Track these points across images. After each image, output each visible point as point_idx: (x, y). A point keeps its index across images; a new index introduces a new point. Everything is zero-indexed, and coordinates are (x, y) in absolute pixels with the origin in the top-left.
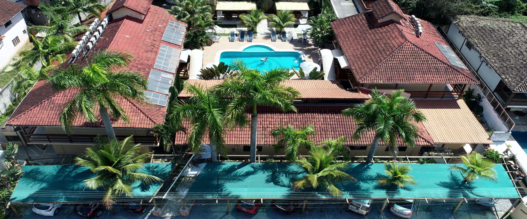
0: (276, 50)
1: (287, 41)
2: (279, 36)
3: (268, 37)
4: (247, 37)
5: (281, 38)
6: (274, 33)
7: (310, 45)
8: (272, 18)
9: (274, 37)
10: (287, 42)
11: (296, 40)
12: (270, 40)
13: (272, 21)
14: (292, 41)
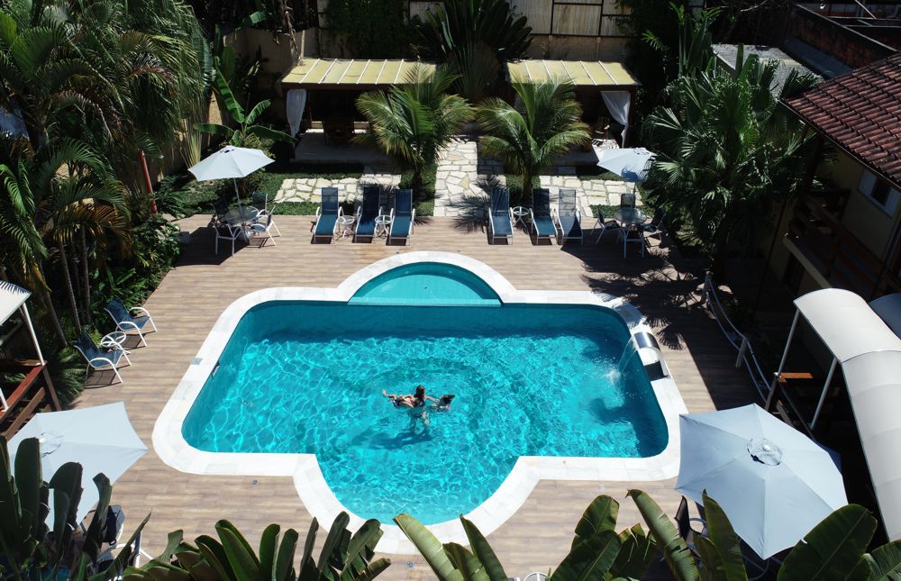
0: (509, 292)
1: (554, 241)
2: (520, 213)
3: (474, 217)
4: (385, 221)
5: (529, 225)
6: (499, 200)
7: (658, 263)
8: (491, 116)
9: (501, 220)
10: (555, 248)
11: (592, 233)
12: (480, 236)
13: (491, 133)
14: (576, 242)
